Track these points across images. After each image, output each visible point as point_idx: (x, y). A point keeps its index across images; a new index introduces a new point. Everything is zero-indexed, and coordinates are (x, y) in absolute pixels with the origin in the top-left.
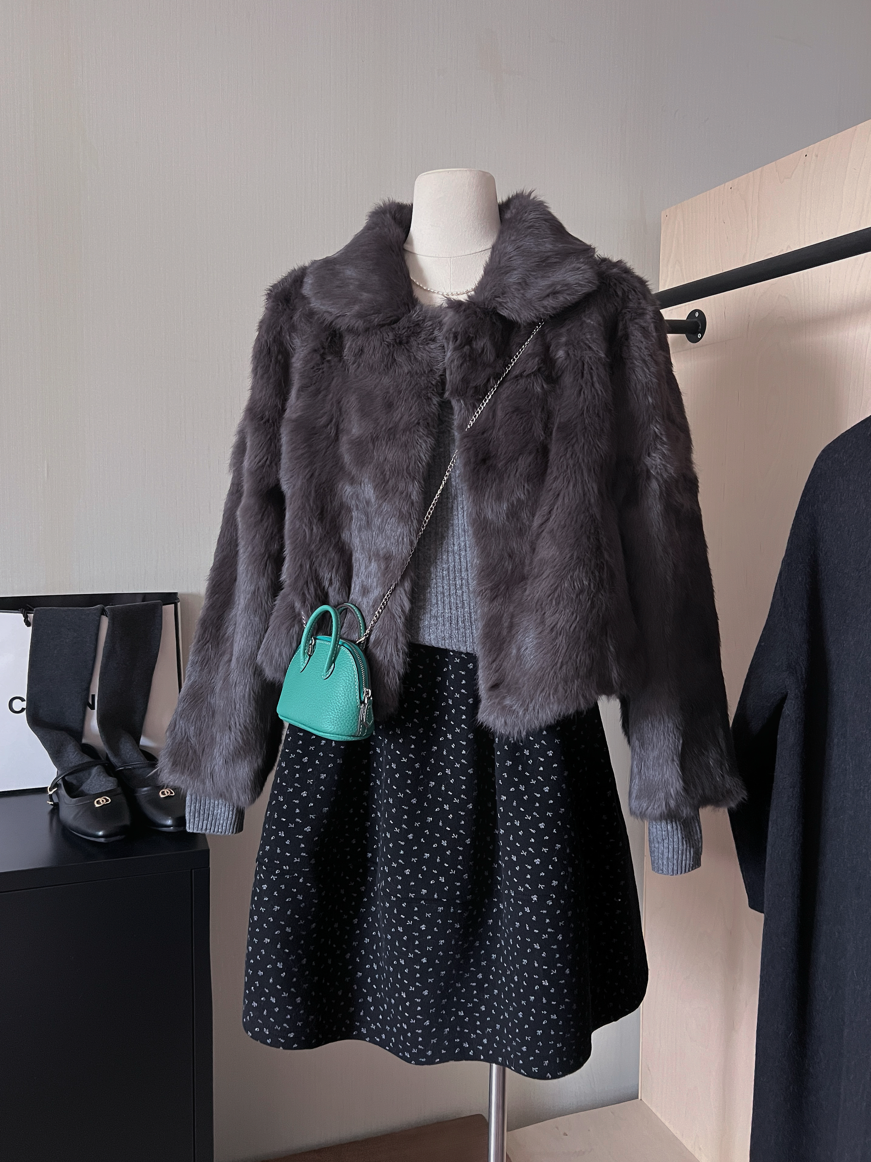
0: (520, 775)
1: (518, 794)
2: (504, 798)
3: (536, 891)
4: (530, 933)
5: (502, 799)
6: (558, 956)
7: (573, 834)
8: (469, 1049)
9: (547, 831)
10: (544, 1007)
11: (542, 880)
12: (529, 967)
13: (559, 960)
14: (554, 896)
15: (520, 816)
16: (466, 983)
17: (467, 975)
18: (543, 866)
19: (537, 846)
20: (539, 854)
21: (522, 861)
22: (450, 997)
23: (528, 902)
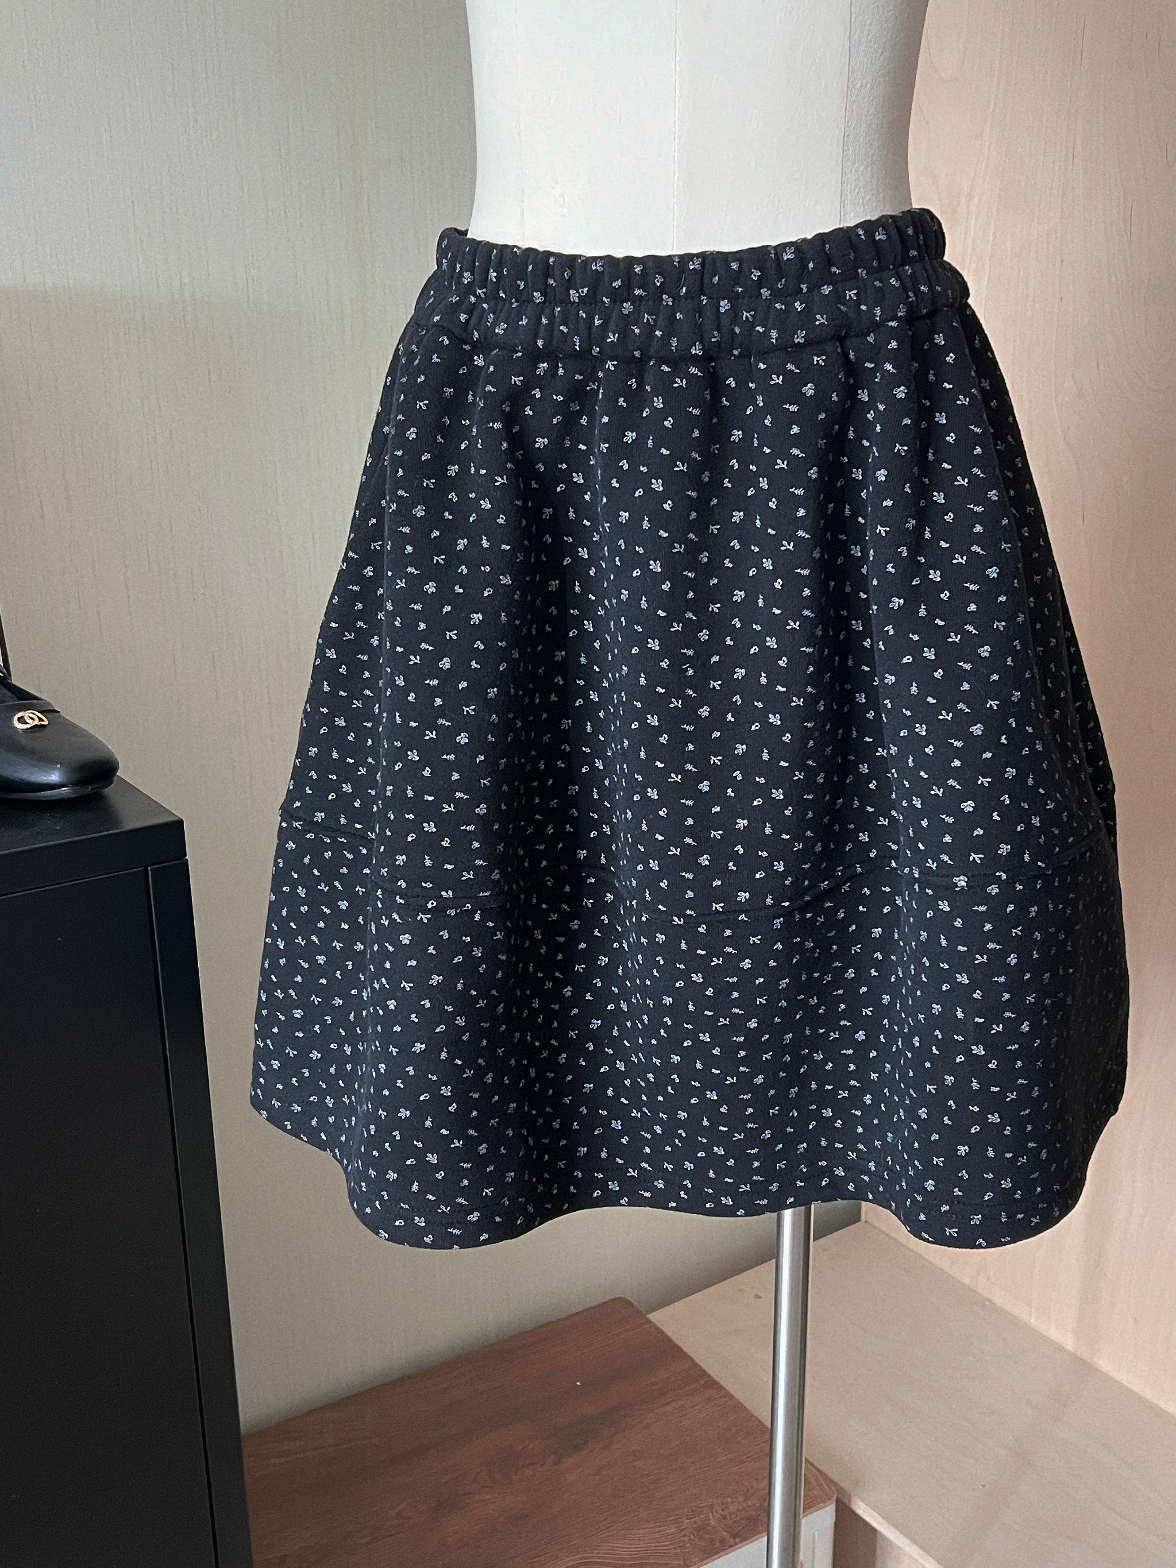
0: (925, 627)
1: (923, 667)
2: (890, 679)
3: (965, 868)
4: (949, 954)
5: (886, 681)
6: (1007, 996)
7: (1039, 747)
8: (845, 1180)
9: (988, 741)
10: (975, 1096)
11: (978, 845)
12: (946, 1021)
13: (1008, 1005)
14: (1004, 877)
15: (927, 715)
16: (832, 1051)
17: (834, 1035)
18: (980, 816)
19: (966, 776)
20: (971, 791)
21: (932, 807)
22: (802, 1082)
23: (948, 891)
